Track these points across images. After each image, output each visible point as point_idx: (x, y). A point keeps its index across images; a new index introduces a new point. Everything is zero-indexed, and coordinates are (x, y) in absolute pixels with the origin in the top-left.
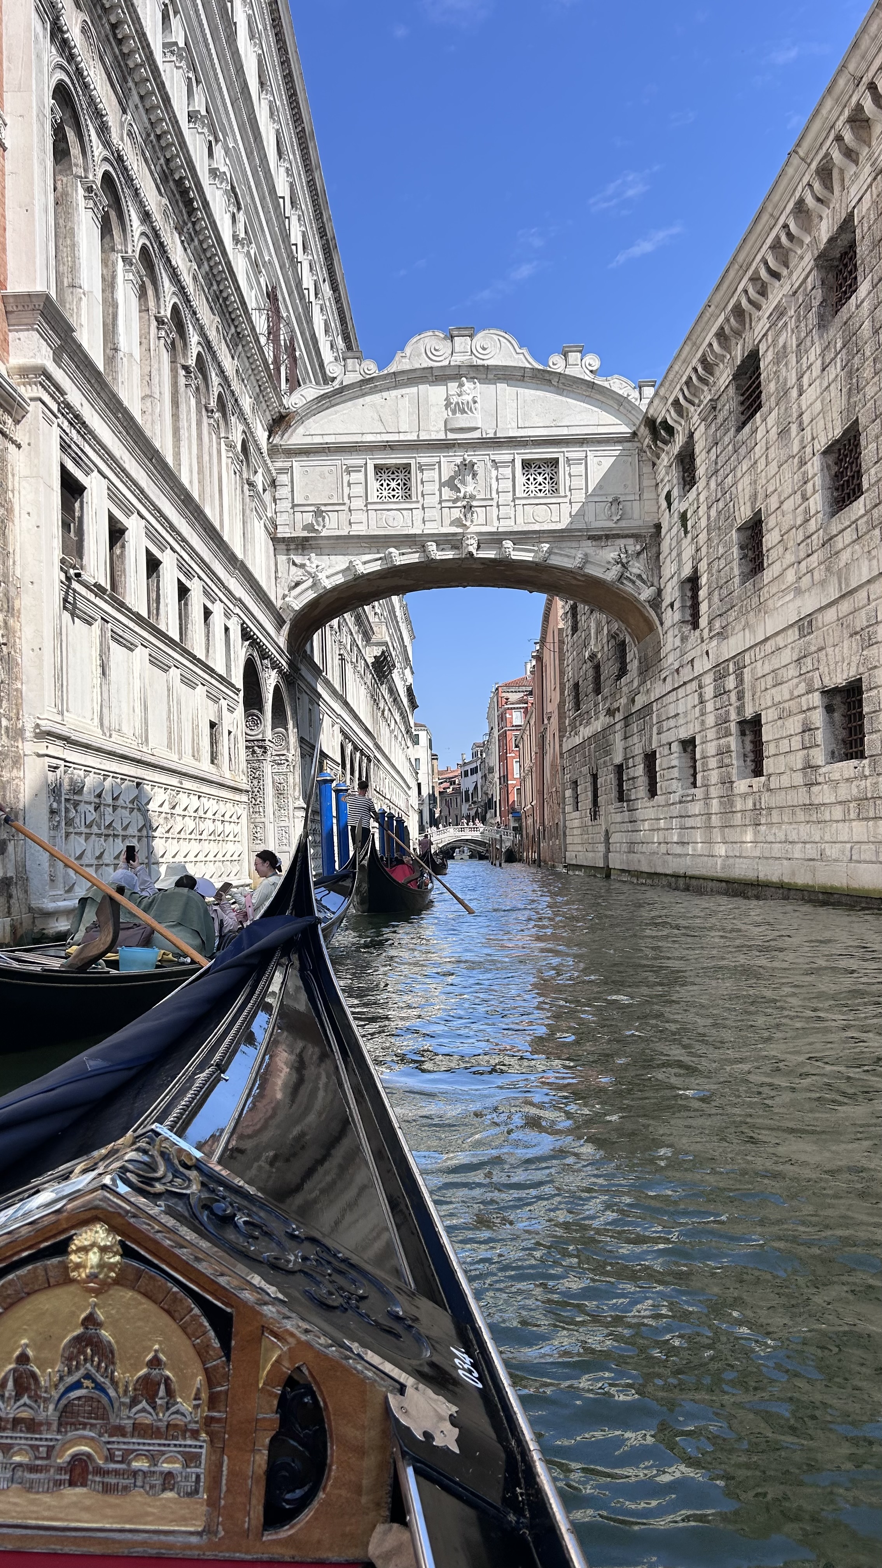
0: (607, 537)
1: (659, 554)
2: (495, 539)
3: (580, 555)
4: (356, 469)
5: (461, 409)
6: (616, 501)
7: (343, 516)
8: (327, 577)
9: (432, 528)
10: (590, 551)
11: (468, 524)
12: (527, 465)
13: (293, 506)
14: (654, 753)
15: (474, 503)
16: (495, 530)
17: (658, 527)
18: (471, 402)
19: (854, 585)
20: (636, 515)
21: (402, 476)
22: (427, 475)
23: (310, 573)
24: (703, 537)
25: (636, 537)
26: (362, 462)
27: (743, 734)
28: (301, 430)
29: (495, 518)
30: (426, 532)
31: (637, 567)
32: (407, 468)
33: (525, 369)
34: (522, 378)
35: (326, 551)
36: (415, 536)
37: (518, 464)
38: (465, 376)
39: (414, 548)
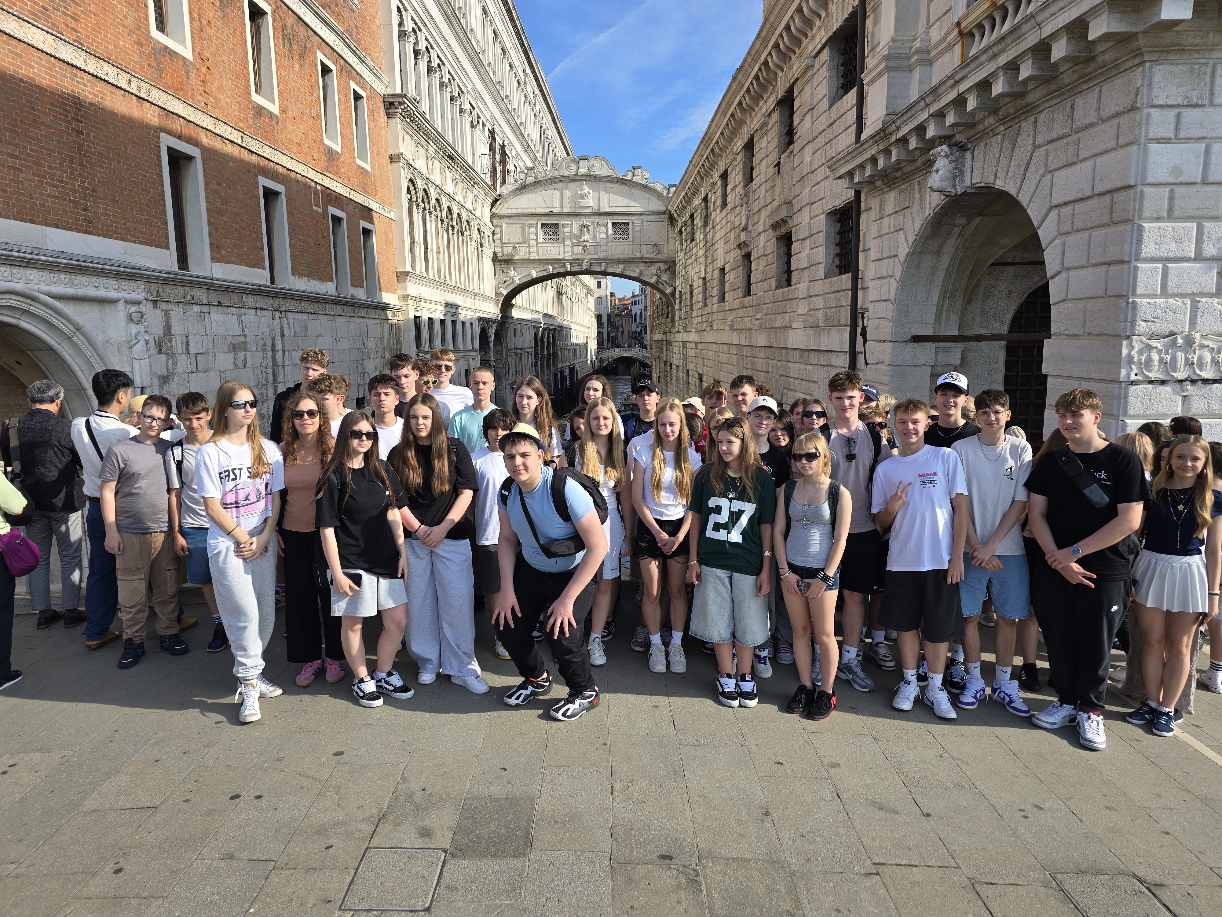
0: (651, 262)
1: (674, 272)
2: (599, 261)
3: (638, 271)
4: (532, 226)
5: (582, 197)
6: (655, 245)
7: (526, 249)
8: (518, 280)
9: (568, 256)
10: (643, 268)
11: (585, 254)
12: (614, 224)
13: (503, 244)
15: (589, 244)
16: (598, 257)
17: (675, 258)
18: (587, 194)
20: (665, 252)
21: (554, 229)
22: (566, 229)
23: (511, 277)
25: (664, 262)
26: (535, 222)
29: (598, 251)
30: (565, 258)
31: (665, 277)
32: (556, 225)
33: (613, 177)
34: (613, 182)
35: (518, 266)
36: (560, 260)
37: (610, 225)
38: (584, 180)
39: (560, 265)
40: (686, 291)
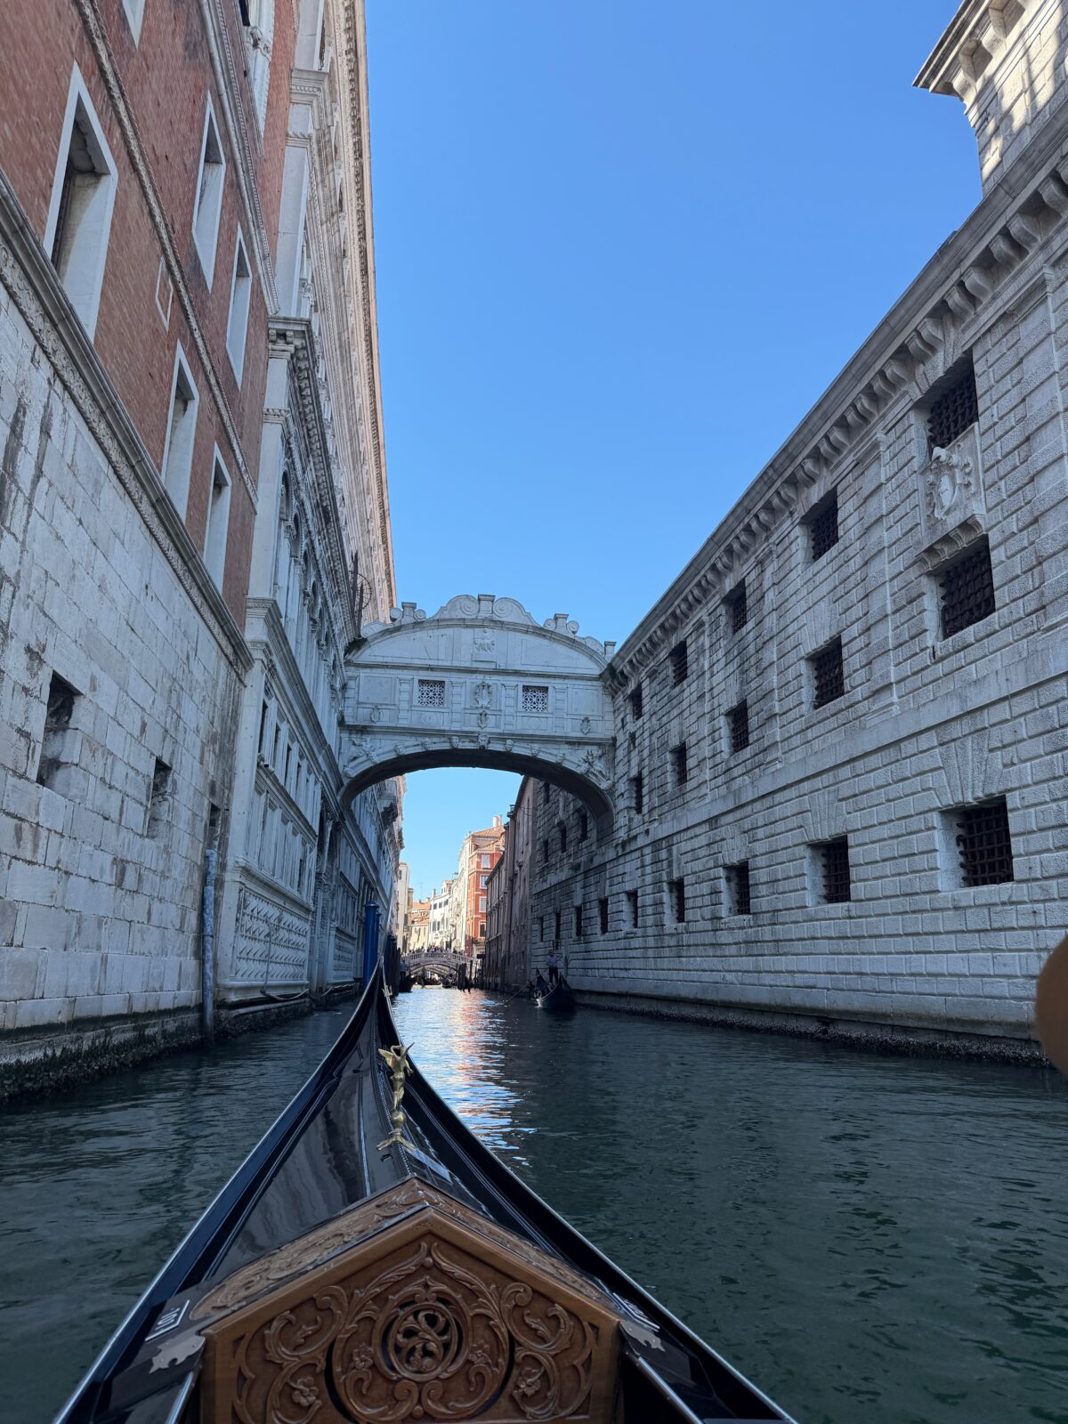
1: (614, 758)
2: (502, 738)
3: (560, 754)
4: (404, 682)
5: (482, 647)
6: (587, 720)
7: (394, 713)
8: (377, 755)
9: (456, 727)
10: (566, 752)
11: (482, 726)
12: (526, 688)
13: (358, 703)
14: (606, 900)
15: (488, 712)
16: (501, 731)
17: (614, 739)
18: (490, 644)
19: (743, 801)
20: (600, 730)
21: (437, 689)
22: (456, 690)
23: (364, 751)
24: (646, 753)
25: (599, 745)
26: (410, 677)
27: (671, 891)
28: (368, 652)
29: (503, 723)
30: (452, 729)
31: (599, 766)
32: (442, 683)
33: (529, 627)
34: (527, 632)
35: (379, 736)
36: (444, 731)
37: (520, 689)
38: (487, 627)
39: (443, 739)
40: (659, 764)
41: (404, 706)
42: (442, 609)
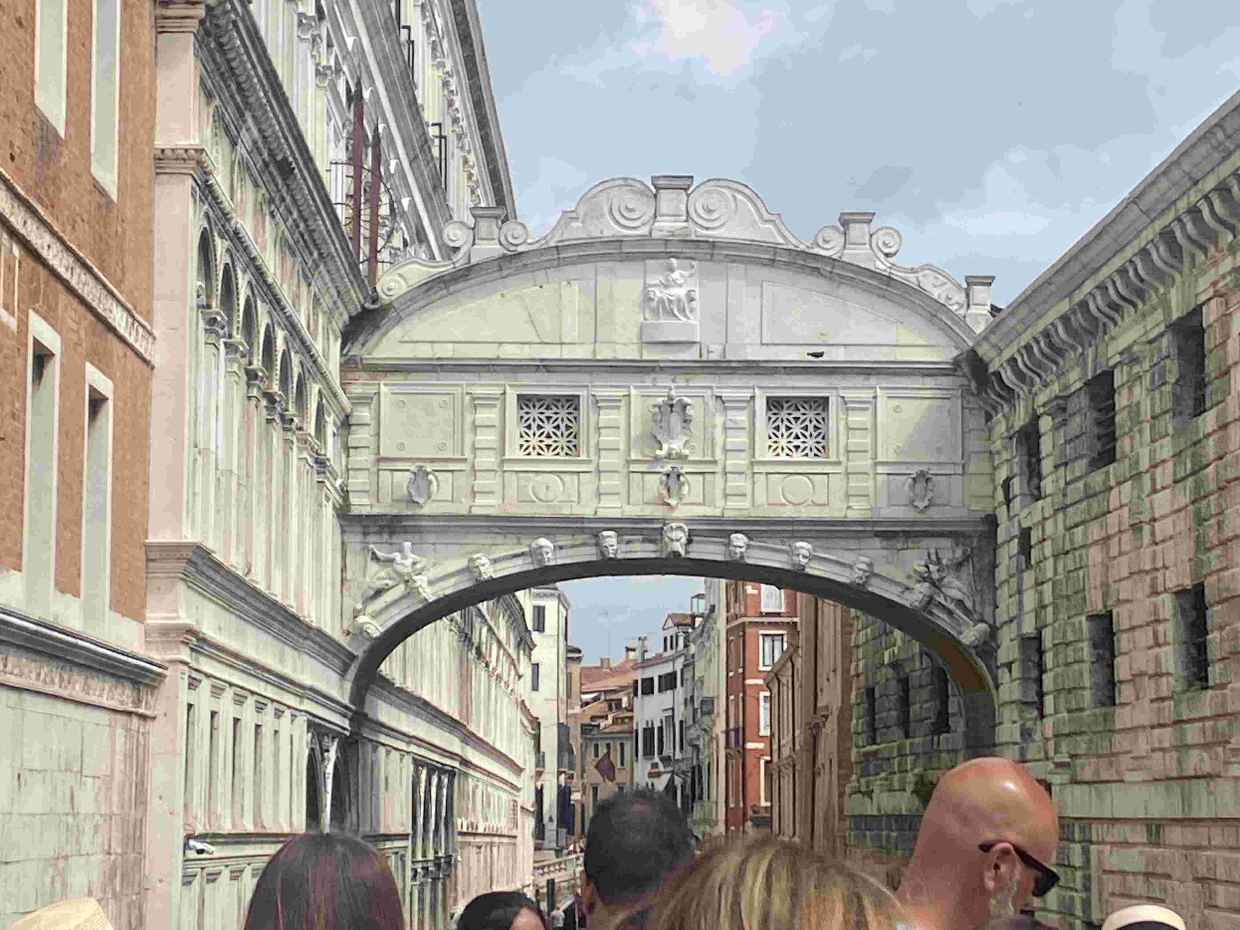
0: (907, 535)
2: (718, 529)
3: (860, 563)
4: (485, 402)
5: (666, 308)
6: (923, 478)
7: (462, 481)
8: (431, 583)
9: (611, 507)
10: (877, 555)
11: (673, 502)
12: (774, 404)
13: (379, 460)
15: (684, 468)
16: (717, 513)
17: (992, 521)
18: (685, 300)
20: (955, 501)
21: (563, 413)
22: (606, 417)
23: (400, 574)
24: (1047, 592)
25: (957, 536)
26: (498, 391)
28: (397, 332)
29: (719, 492)
30: (602, 513)
31: (955, 588)
32: (572, 402)
33: (775, 249)
34: (772, 263)
35: (431, 538)
36: (582, 519)
37: (761, 405)
38: (676, 255)
39: (580, 538)
40: (1070, 637)
41: (487, 460)
42: (568, 217)
